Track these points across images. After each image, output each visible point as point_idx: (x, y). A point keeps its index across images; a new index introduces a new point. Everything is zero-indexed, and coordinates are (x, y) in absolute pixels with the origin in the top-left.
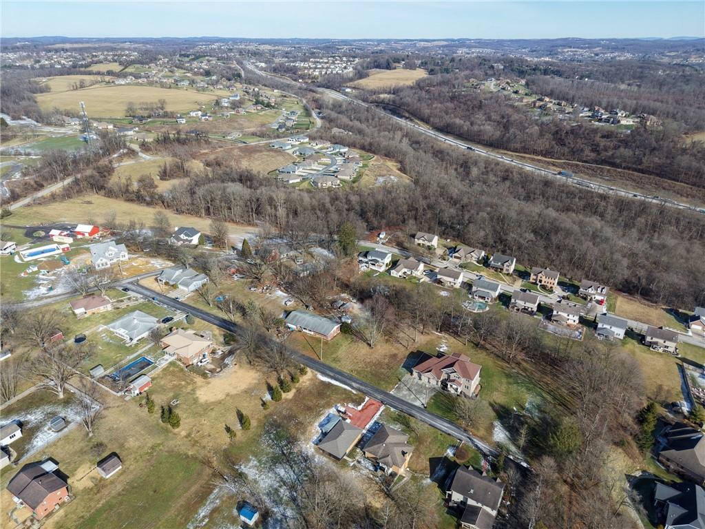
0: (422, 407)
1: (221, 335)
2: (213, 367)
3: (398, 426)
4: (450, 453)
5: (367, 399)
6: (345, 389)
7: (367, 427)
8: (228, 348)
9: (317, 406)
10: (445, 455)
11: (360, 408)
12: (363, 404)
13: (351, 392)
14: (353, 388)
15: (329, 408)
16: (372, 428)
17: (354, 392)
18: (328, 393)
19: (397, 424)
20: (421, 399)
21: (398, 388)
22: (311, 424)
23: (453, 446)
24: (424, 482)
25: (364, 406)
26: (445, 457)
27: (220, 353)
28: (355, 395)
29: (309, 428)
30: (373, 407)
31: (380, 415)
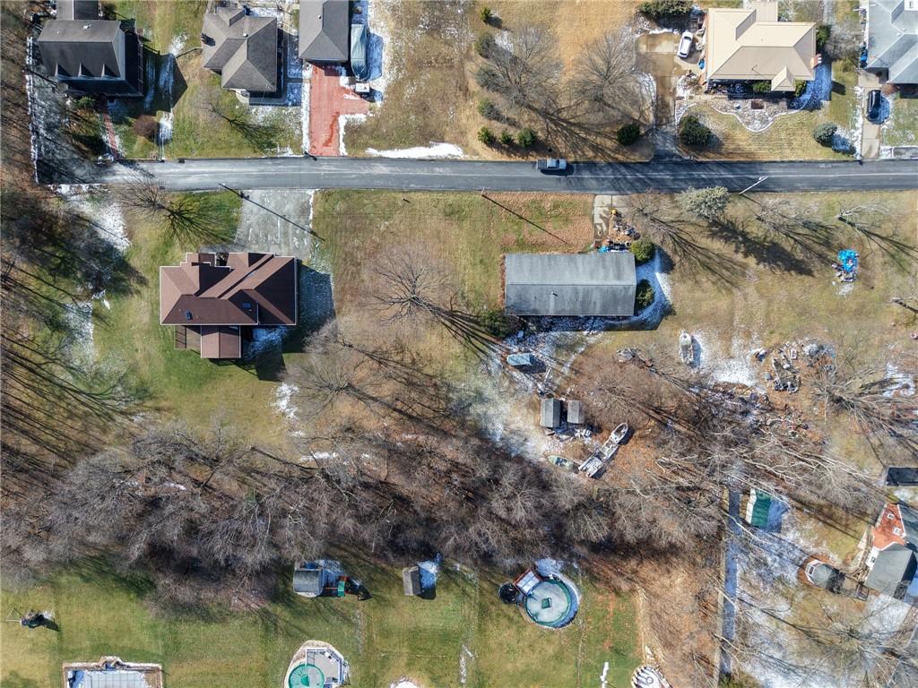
0: (246, 192)
1: (727, 137)
2: (658, 50)
3: (260, 117)
4: (166, 122)
5: (343, 151)
6: (391, 147)
7: (306, 87)
8: (678, 115)
9: (412, 80)
10: (171, 114)
11: (342, 121)
12: (342, 132)
13: (378, 148)
14: (381, 159)
15: (389, 86)
16: (300, 88)
17: (372, 152)
18: (413, 117)
19: (265, 119)
20: (256, 208)
21: (304, 210)
22: (397, 36)
23: (167, 142)
24: (180, 45)
25: (338, 131)
26: (169, 111)
27: (680, 92)
28: (366, 146)
29: (393, 24)
30: (324, 137)
31: (300, 124)
